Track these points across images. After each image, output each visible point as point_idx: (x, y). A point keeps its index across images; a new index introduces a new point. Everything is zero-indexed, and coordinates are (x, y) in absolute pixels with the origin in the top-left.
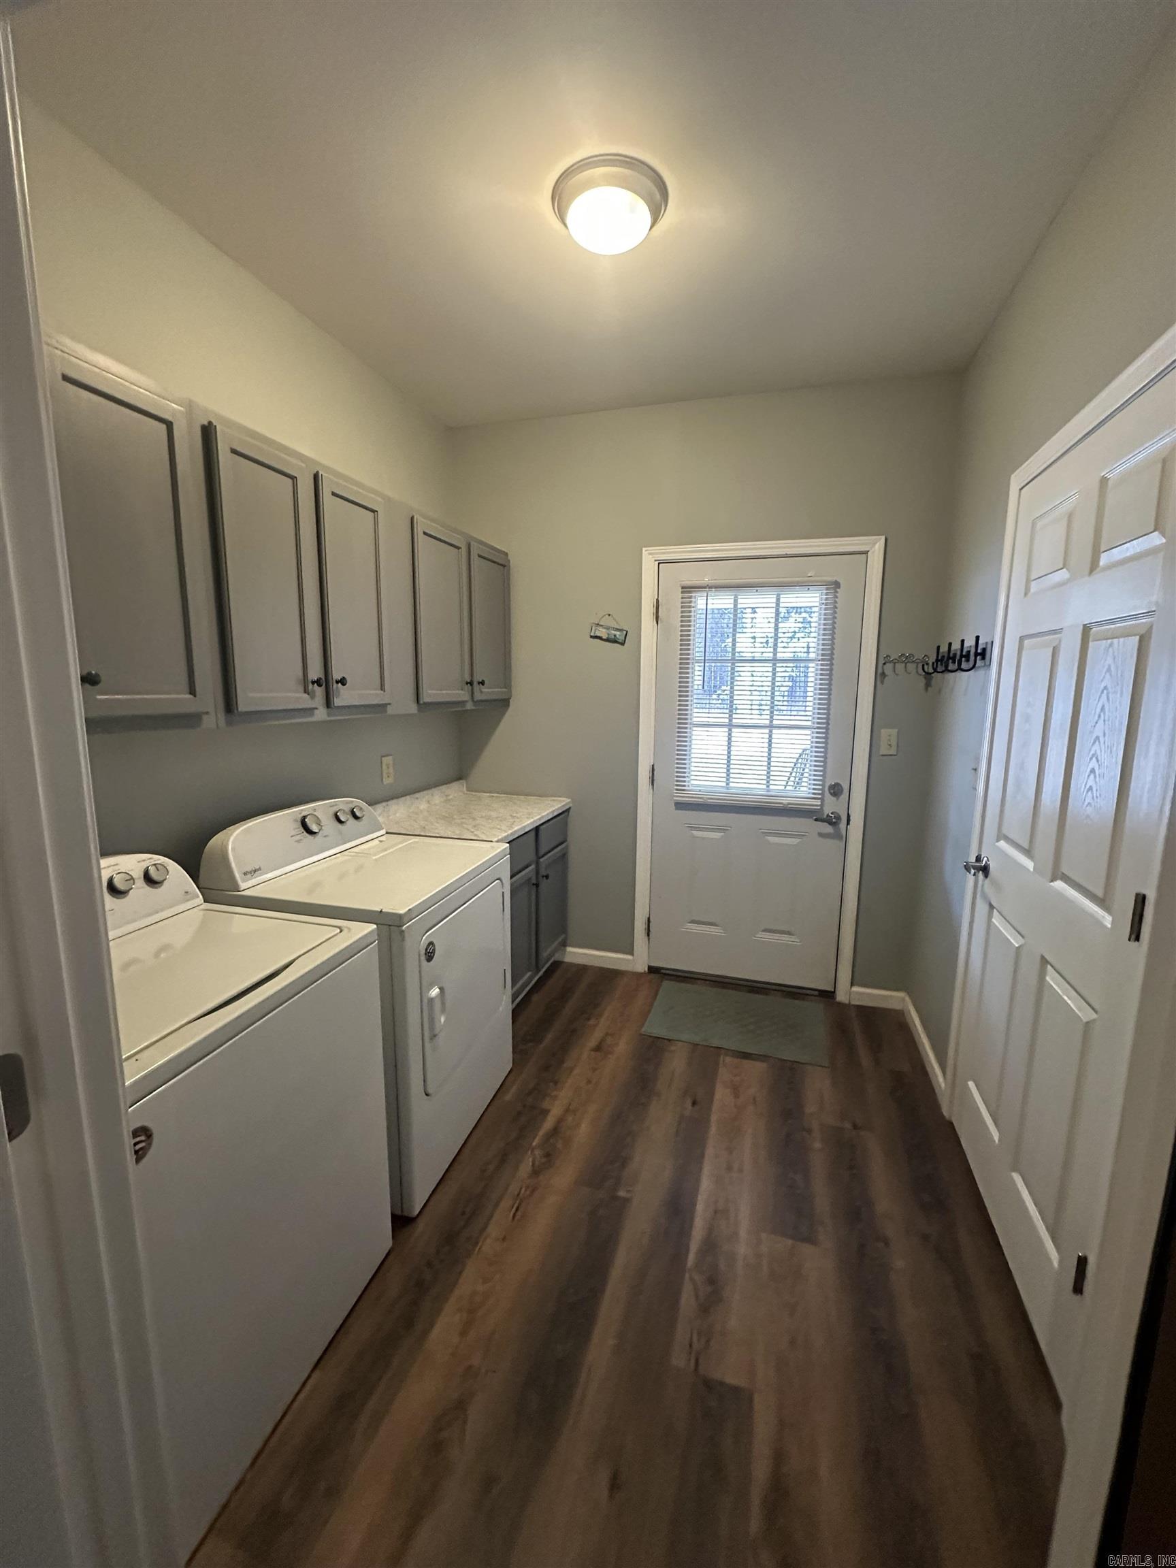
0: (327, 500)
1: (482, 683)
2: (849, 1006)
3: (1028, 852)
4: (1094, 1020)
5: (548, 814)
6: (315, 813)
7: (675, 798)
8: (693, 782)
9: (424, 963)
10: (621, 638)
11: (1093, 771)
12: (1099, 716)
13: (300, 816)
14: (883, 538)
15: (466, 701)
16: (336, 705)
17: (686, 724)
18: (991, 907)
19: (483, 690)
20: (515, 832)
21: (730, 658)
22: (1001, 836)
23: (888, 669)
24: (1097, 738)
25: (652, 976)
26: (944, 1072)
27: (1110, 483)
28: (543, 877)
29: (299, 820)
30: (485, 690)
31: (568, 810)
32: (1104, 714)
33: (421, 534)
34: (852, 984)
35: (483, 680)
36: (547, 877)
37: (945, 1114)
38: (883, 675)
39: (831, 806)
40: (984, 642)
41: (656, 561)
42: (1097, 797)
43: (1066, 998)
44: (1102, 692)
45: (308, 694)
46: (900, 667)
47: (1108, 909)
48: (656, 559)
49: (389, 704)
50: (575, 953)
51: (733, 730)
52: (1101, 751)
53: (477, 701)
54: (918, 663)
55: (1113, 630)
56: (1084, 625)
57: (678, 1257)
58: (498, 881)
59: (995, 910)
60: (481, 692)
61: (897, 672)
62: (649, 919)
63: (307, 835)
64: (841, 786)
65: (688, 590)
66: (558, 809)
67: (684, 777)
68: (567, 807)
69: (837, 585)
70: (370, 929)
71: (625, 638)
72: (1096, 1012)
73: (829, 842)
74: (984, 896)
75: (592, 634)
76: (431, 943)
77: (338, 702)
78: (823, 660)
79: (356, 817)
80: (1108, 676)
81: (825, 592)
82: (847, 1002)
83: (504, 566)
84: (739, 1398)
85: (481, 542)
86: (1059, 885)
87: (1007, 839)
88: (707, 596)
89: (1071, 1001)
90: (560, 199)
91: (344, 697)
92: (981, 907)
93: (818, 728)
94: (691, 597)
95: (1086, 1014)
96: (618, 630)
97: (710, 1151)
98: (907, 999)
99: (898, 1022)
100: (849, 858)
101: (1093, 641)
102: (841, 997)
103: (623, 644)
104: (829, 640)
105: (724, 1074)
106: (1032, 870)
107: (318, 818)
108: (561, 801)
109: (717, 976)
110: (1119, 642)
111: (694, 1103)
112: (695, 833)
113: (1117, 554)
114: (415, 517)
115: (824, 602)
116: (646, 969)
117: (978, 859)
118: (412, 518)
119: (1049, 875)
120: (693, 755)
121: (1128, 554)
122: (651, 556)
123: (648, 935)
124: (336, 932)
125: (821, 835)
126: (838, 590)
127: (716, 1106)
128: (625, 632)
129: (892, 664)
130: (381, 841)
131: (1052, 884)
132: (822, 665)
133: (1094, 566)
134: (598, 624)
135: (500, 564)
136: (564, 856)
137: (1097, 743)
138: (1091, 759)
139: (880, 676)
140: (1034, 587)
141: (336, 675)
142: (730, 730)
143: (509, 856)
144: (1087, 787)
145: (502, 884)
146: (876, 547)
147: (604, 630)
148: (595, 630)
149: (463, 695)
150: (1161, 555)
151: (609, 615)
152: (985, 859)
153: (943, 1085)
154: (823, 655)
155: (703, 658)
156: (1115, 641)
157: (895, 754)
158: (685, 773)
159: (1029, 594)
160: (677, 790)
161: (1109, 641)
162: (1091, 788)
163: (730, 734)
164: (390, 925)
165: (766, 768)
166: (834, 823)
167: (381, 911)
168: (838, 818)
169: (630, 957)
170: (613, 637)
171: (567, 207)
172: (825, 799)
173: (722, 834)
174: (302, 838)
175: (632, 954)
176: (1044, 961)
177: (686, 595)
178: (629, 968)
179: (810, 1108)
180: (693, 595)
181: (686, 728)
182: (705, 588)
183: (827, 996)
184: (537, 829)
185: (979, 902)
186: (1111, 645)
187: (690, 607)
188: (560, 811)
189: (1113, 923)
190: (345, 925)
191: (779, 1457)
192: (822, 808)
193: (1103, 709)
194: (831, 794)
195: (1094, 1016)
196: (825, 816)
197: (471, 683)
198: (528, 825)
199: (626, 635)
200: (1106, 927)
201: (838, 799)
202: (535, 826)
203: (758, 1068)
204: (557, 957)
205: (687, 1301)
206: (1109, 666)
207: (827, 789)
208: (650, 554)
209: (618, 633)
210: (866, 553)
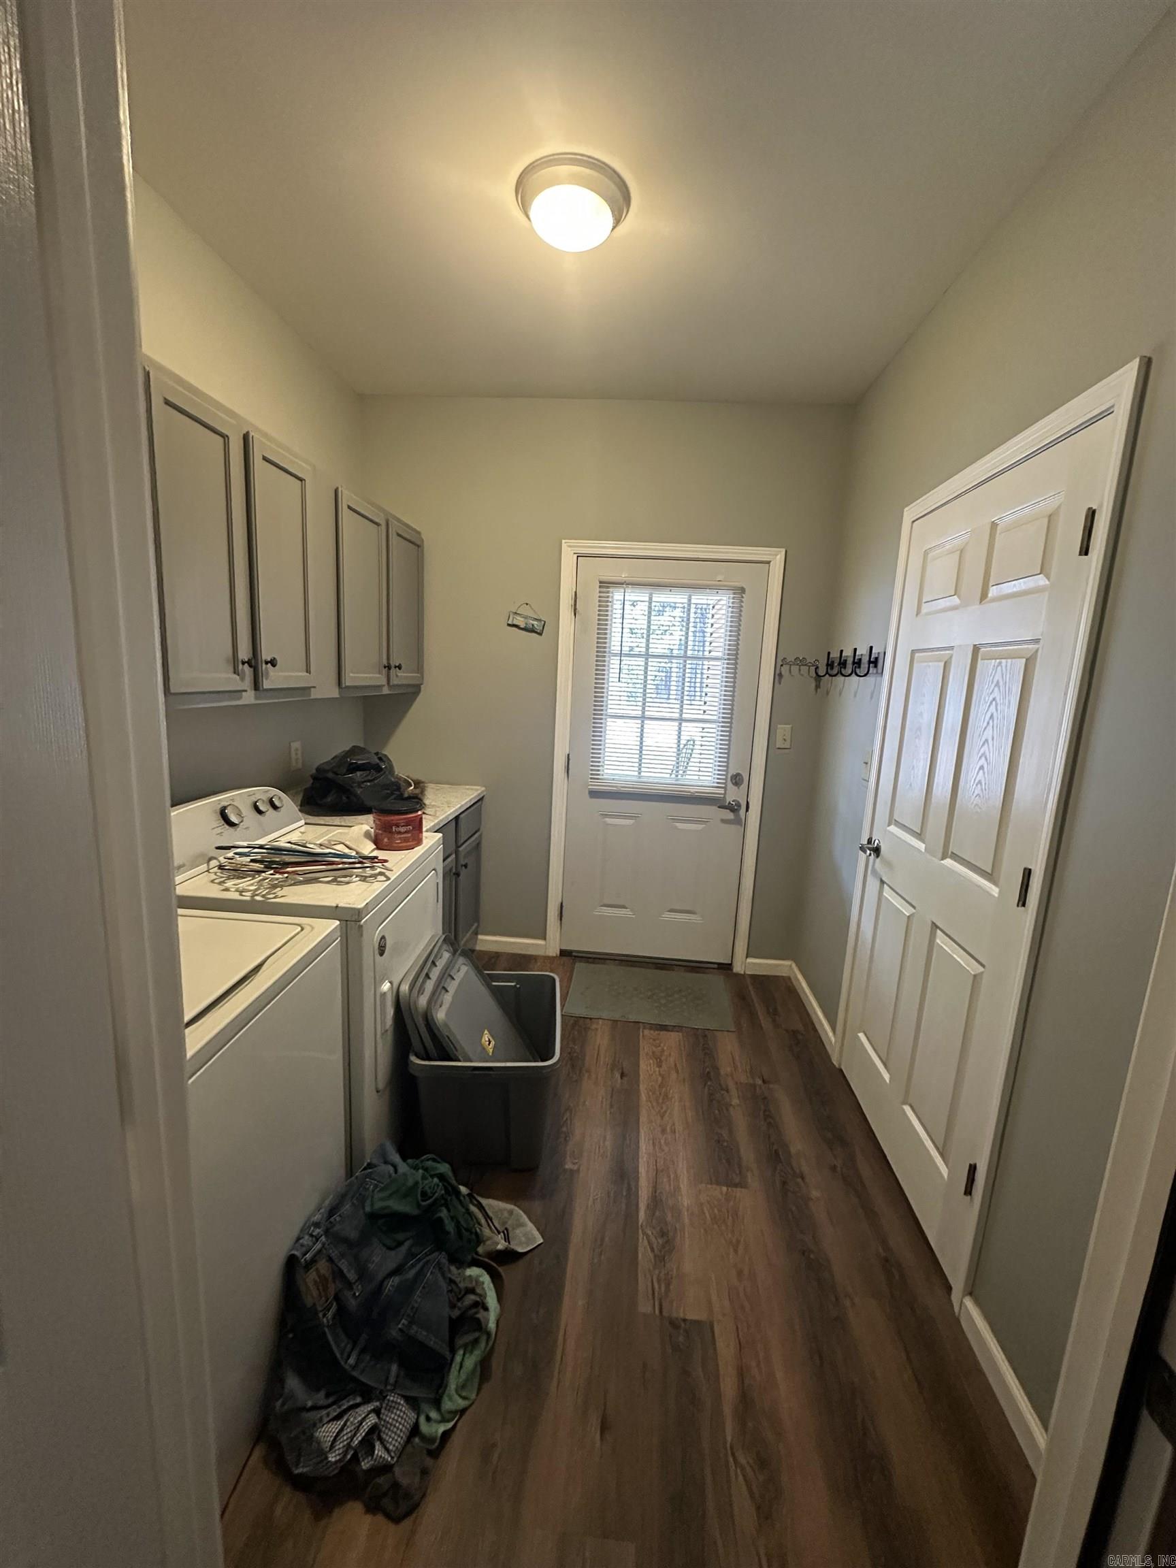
0: (258, 465)
1: (399, 667)
2: (744, 976)
3: (919, 836)
4: (982, 973)
5: (466, 803)
6: (235, 803)
7: (590, 787)
8: (606, 771)
9: (377, 956)
10: (539, 628)
11: (982, 768)
12: (988, 723)
13: (220, 806)
14: (783, 551)
15: (384, 685)
16: (265, 687)
17: (602, 715)
18: (882, 882)
19: (399, 674)
20: (441, 821)
21: (644, 653)
22: (891, 821)
23: (785, 670)
24: (986, 740)
25: (565, 959)
26: (834, 1030)
27: (999, 528)
28: (462, 866)
29: (218, 811)
30: (400, 673)
31: (481, 799)
32: (993, 721)
33: (345, 507)
34: (747, 957)
35: (400, 664)
36: (466, 866)
37: (835, 1063)
38: (780, 675)
39: (733, 795)
40: (877, 652)
41: (575, 553)
42: (985, 790)
43: (955, 956)
44: (991, 703)
45: (238, 675)
46: (795, 669)
47: (995, 883)
48: (575, 552)
49: (314, 687)
50: (486, 941)
51: (646, 722)
52: (990, 753)
53: (394, 686)
54: (809, 666)
55: (1002, 652)
56: (975, 645)
57: (630, 1216)
58: (433, 872)
59: (885, 885)
60: (397, 676)
61: (792, 673)
62: (562, 904)
63: (227, 827)
64: (742, 777)
65: (605, 585)
66: (475, 797)
67: (599, 766)
68: (482, 795)
69: (743, 590)
70: (333, 927)
71: (543, 628)
72: (983, 966)
73: (733, 827)
74: (874, 872)
75: (510, 622)
76: (383, 938)
77: (266, 684)
78: (729, 659)
79: (275, 807)
80: (996, 689)
81: (732, 596)
82: (742, 973)
83: (418, 546)
84: (701, 1330)
85: (399, 520)
86: (948, 862)
87: (898, 824)
88: (624, 592)
89: (959, 957)
90: (524, 190)
91: (274, 679)
92: (873, 884)
93: (723, 722)
94: (608, 592)
95: (973, 968)
96: (536, 620)
97: (643, 1119)
98: (794, 965)
99: (786, 987)
100: (747, 841)
101: (982, 659)
102: (738, 968)
103: (540, 634)
104: (734, 641)
105: (645, 1048)
106: (923, 851)
107: (240, 810)
108: (477, 790)
109: (627, 956)
110: (1007, 662)
111: (622, 1075)
112: (609, 820)
113: (1008, 588)
114: (340, 489)
115: (731, 605)
116: (558, 953)
117: (870, 841)
118: (336, 491)
119: (940, 855)
120: (607, 745)
121: (1015, 590)
122: (569, 549)
123: (561, 920)
124: (297, 931)
125: (723, 821)
126: (744, 595)
127: (642, 1076)
128: (543, 622)
129: (788, 667)
130: (302, 833)
131: (942, 862)
132: (728, 664)
133: (984, 595)
134: (516, 613)
135: (415, 543)
136: (478, 846)
137: (986, 744)
138: (980, 758)
139: (778, 676)
140: (925, 609)
141: (266, 655)
142: (643, 722)
143: (442, 846)
144: (976, 782)
145: (437, 875)
146: (780, 557)
147: (522, 619)
148: (513, 618)
149: (378, 679)
150: (1047, 594)
151: (527, 604)
152: (877, 841)
153: (833, 1039)
154: (729, 654)
155: (619, 652)
156: (1004, 661)
157: (789, 747)
158: (599, 762)
159: (921, 614)
160: (591, 778)
161: (998, 661)
162: (980, 782)
163: (642, 726)
164: (347, 921)
165: (675, 759)
166: (736, 810)
167: (337, 907)
168: (739, 805)
169: (541, 942)
170: (531, 626)
171: (532, 200)
172: (728, 788)
173: (633, 821)
174: (222, 831)
175: (545, 939)
176: (935, 926)
177: (604, 590)
178: (541, 953)
179: (725, 1069)
180: (611, 590)
181: (601, 719)
182: (623, 584)
183: (726, 968)
184: (457, 818)
185: (870, 878)
186: (1000, 663)
187: (607, 601)
188: (476, 800)
189: (1000, 893)
190: (304, 922)
191: (741, 1372)
192: (724, 797)
193: (992, 717)
194: (733, 784)
195: (981, 969)
196: (727, 804)
197: (388, 667)
198: (451, 813)
199: (544, 625)
200: (994, 896)
201: (739, 788)
202: (454, 816)
203: (673, 1038)
204: (470, 946)
205: (644, 1255)
206: (998, 682)
207: (729, 779)
208: (570, 546)
209: (536, 623)
210: (769, 563)
